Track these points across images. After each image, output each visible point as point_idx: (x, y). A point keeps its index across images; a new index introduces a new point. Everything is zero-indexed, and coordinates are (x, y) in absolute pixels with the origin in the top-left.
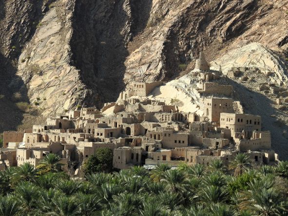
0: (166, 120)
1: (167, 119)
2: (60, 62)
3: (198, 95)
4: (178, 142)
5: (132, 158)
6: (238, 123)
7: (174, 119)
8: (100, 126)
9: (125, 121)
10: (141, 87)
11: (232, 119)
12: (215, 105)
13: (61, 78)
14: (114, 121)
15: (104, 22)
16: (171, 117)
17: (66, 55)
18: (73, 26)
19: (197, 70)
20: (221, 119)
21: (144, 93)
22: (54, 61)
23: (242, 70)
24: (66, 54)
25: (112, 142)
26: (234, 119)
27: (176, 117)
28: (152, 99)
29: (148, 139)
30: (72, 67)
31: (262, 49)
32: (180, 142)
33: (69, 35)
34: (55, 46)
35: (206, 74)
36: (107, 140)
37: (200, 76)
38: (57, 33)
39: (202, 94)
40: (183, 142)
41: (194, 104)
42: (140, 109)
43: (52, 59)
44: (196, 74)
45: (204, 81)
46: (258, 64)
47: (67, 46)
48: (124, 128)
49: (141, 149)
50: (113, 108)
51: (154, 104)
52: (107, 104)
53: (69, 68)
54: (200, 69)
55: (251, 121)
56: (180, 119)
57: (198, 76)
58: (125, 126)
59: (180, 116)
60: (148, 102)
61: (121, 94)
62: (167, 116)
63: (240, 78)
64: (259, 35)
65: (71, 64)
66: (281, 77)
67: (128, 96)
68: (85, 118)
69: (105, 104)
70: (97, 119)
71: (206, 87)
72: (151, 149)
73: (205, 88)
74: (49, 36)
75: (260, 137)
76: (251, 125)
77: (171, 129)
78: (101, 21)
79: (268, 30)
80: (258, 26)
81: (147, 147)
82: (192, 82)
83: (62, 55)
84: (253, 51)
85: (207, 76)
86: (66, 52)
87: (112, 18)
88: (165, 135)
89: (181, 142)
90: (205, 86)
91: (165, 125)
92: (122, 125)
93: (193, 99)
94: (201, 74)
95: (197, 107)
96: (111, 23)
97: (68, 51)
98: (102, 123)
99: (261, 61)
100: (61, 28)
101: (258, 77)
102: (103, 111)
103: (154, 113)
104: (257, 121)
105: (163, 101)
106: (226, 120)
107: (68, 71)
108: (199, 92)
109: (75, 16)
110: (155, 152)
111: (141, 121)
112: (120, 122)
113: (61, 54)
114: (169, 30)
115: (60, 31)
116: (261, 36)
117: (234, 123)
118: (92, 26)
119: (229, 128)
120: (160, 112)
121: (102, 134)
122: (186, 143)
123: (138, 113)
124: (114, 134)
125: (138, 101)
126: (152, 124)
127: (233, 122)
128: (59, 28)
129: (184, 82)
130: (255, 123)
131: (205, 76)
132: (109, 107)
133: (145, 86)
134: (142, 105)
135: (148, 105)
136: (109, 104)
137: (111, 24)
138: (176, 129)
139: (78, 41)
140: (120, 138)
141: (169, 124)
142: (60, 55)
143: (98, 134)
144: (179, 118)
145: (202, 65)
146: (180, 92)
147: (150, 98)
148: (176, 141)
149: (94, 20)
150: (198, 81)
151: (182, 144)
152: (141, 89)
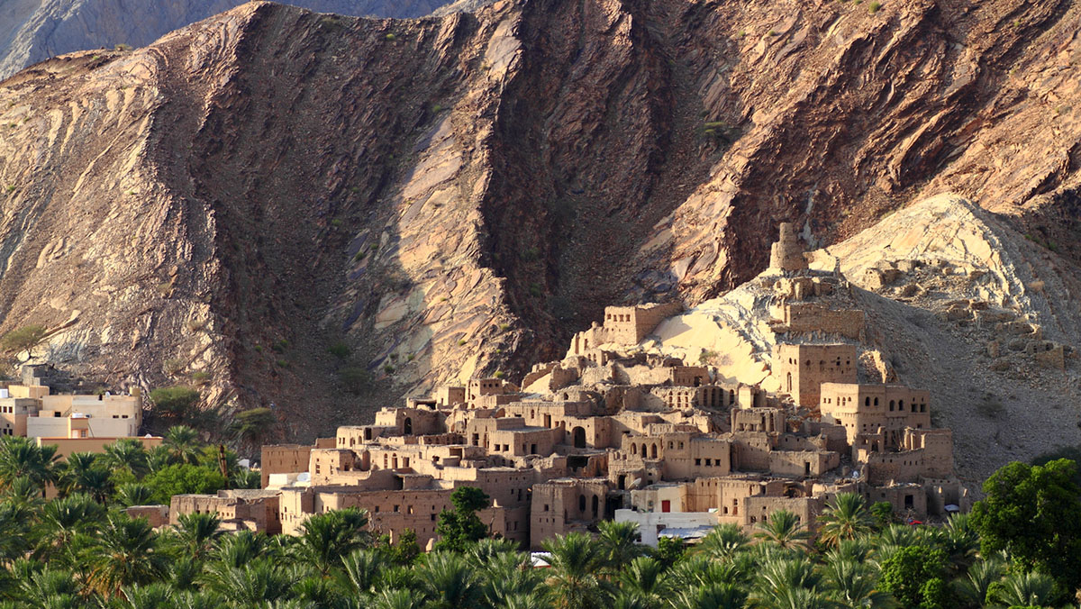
0: (679, 405)
1: (683, 402)
2: (455, 258)
3: (771, 338)
4: (703, 462)
5: (582, 506)
6: (865, 409)
7: (701, 401)
8: (504, 426)
9: (571, 410)
10: (625, 319)
11: (850, 399)
12: (808, 363)
13: (455, 301)
14: (543, 410)
15: (579, 148)
16: (690, 397)
17: (471, 238)
18: (492, 160)
19: (774, 269)
20: (822, 400)
21: (634, 339)
22: (439, 254)
23: (903, 267)
24: (470, 236)
25: (532, 466)
26: (855, 399)
27: (705, 395)
28: (654, 351)
29: (625, 457)
30: (485, 270)
31: (964, 211)
32: (708, 462)
33: (482, 185)
34: (442, 217)
35: (796, 281)
36: (520, 463)
37: (779, 286)
38: (449, 180)
39: (779, 335)
40: (718, 462)
41: (757, 360)
42: (617, 378)
43: (436, 249)
44: (771, 281)
45: (788, 299)
46: (948, 249)
47: (474, 216)
48: (569, 429)
49: (606, 483)
50: (548, 378)
51: (653, 362)
52: (538, 368)
53: (476, 274)
54: (783, 269)
55: (901, 403)
56: (717, 402)
57: (775, 286)
58: (572, 423)
59: (717, 395)
60: (640, 359)
61: (574, 340)
62: (683, 396)
63: (897, 290)
64: (983, 170)
65: (482, 263)
66: (1005, 286)
67: (590, 344)
68: (473, 406)
69: (534, 368)
70: (501, 407)
71: (791, 315)
72: (631, 481)
73: (788, 319)
74: (430, 190)
75: (923, 446)
76: (902, 414)
77: (690, 427)
78: (571, 145)
79: (1007, 158)
80: (981, 147)
81: (622, 478)
82: (759, 304)
83: (461, 239)
84: (940, 216)
85: (797, 287)
86: (472, 227)
87: (600, 137)
88: (671, 445)
89: (713, 462)
90: (788, 312)
91: (678, 419)
92: (563, 422)
93: (756, 349)
94: (783, 281)
95: (764, 370)
96: (598, 148)
97: (477, 227)
98: (513, 416)
99: (957, 243)
100: (462, 168)
101: (947, 284)
102: (525, 387)
103: (648, 388)
104: (918, 402)
105: (680, 357)
106: (834, 401)
107: (473, 282)
108: (773, 330)
109: (499, 135)
110: (642, 491)
111: (615, 411)
112: (558, 415)
113: (458, 235)
114: (749, 164)
115: (458, 174)
116: (987, 174)
117: (855, 410)
118: (546, 159)
119: (843, 424)
120: (667, 384)
121: (506, 448)
122: (726, 464)
123: (607, 388)
124: (539, 448)
125: (614, 356)
126: (639, 416)
127: (852, 407)
128: (456, 168)
129: (735, 304)
130: (914, 408)
131: (793, 286)
132: (541, 374)
133: (633, 318)
134: (620, 366)
135: (638, 368)
136: (543, 366)
137: (598, 152)
138: (704, 428)
139: (505, 200)
140: (555, 455)
141: (686, 415)
142: (454, 239)
143: (498, 448)
144: (713, 401)
145: (787, 257)
146: (726, 329)
147: (648, 346)
148: (698, 462)
149: (554, 143)
150: (774, 301)
151: (714, 468)
152: (624, 325)
